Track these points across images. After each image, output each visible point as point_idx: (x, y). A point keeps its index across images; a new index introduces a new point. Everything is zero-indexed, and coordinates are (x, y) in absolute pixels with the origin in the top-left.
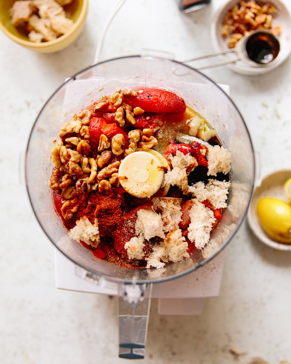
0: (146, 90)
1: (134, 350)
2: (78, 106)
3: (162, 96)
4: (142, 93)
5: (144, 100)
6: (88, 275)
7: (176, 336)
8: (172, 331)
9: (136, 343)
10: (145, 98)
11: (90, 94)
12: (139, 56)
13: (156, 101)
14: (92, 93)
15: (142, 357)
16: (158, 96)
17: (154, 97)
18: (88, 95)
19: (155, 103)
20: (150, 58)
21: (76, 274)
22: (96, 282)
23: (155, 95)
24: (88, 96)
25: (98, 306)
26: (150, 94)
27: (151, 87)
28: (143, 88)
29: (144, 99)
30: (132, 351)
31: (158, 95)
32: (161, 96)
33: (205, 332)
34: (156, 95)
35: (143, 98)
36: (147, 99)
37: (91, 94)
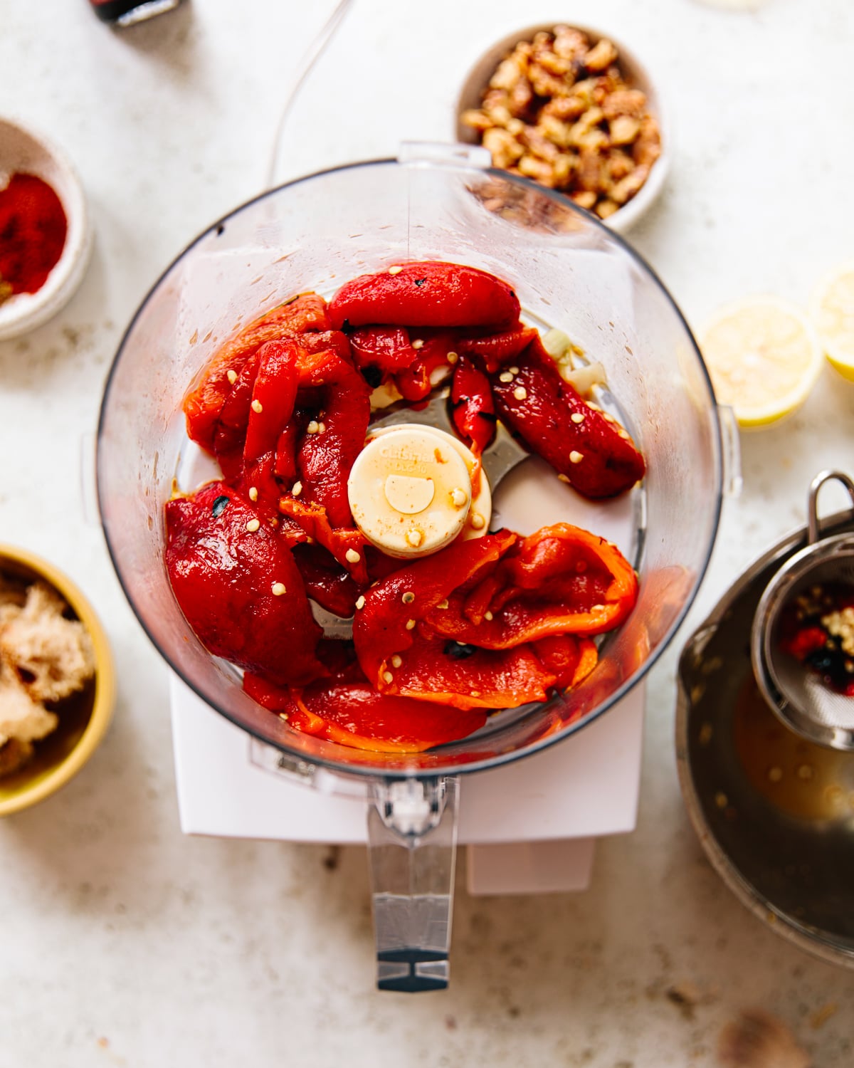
0: (408, 267)
1: (419, 965)
2: (226, 317)
3: (453, 279)
4: (399, 275)
5: (405, 293)
6: (282, 764)
7: (518, 962)
8: (506, 948)
9: (423, 946)
10: (407, 287)
11: (258, 280)
12: (393, 161)
13: (437, 292)
14: (263, 279)
15: (440, 985)
16: (443, 279)
17: (432, 282)
18: (253, 283)
19: (437, 298)
20: (424, 165)
21: (252, 762)
22: (307, 781)
23: (436, 278)
24: (253, 286)
25: (296, 893)
26: (419, 275)
27: (422, 258)
28: (400, 263)
29: (405, 289)
30: (413, 970)
31: (443, 277)
32: (450, 280)
33: (598, 947)
34: (438, 276)
35: (404, 287)
36: (413, 289)
37: (260, 281)
